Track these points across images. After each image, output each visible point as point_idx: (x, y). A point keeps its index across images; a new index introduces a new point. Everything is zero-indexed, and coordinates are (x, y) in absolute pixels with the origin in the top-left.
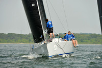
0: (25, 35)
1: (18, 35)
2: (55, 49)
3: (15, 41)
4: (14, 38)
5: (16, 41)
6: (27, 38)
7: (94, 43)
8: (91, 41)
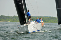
0: (11, 17)
1: (7, 17)
6: (12, 19)
7: (52, 22)
8: (50, 21)
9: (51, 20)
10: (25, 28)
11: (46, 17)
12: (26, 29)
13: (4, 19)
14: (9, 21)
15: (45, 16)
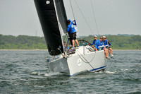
1: (32, 38)
2: (79, 65)
3: (28, 45)
4: (27, 42)
5: (30, 46)
7: (137, 48)
8: (133, 46)
9: (136, 43)
10: (61, 64)
11: (122, 36)
12: (62, 68)
13: (26, 44)
14: (38, 47)
15: (121, 34)
